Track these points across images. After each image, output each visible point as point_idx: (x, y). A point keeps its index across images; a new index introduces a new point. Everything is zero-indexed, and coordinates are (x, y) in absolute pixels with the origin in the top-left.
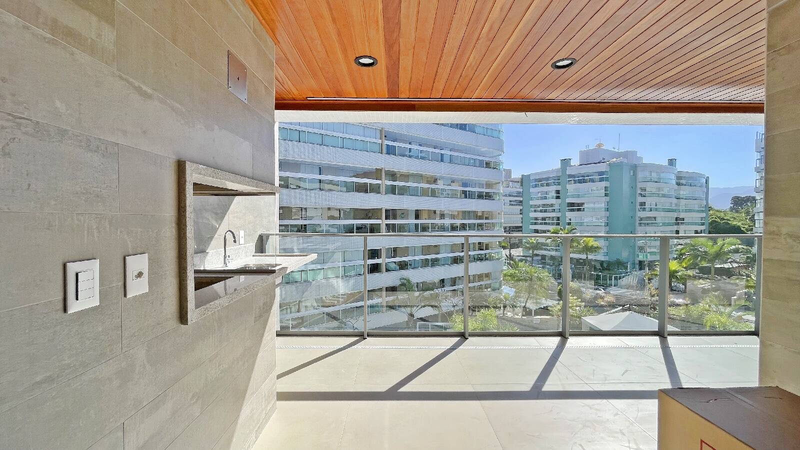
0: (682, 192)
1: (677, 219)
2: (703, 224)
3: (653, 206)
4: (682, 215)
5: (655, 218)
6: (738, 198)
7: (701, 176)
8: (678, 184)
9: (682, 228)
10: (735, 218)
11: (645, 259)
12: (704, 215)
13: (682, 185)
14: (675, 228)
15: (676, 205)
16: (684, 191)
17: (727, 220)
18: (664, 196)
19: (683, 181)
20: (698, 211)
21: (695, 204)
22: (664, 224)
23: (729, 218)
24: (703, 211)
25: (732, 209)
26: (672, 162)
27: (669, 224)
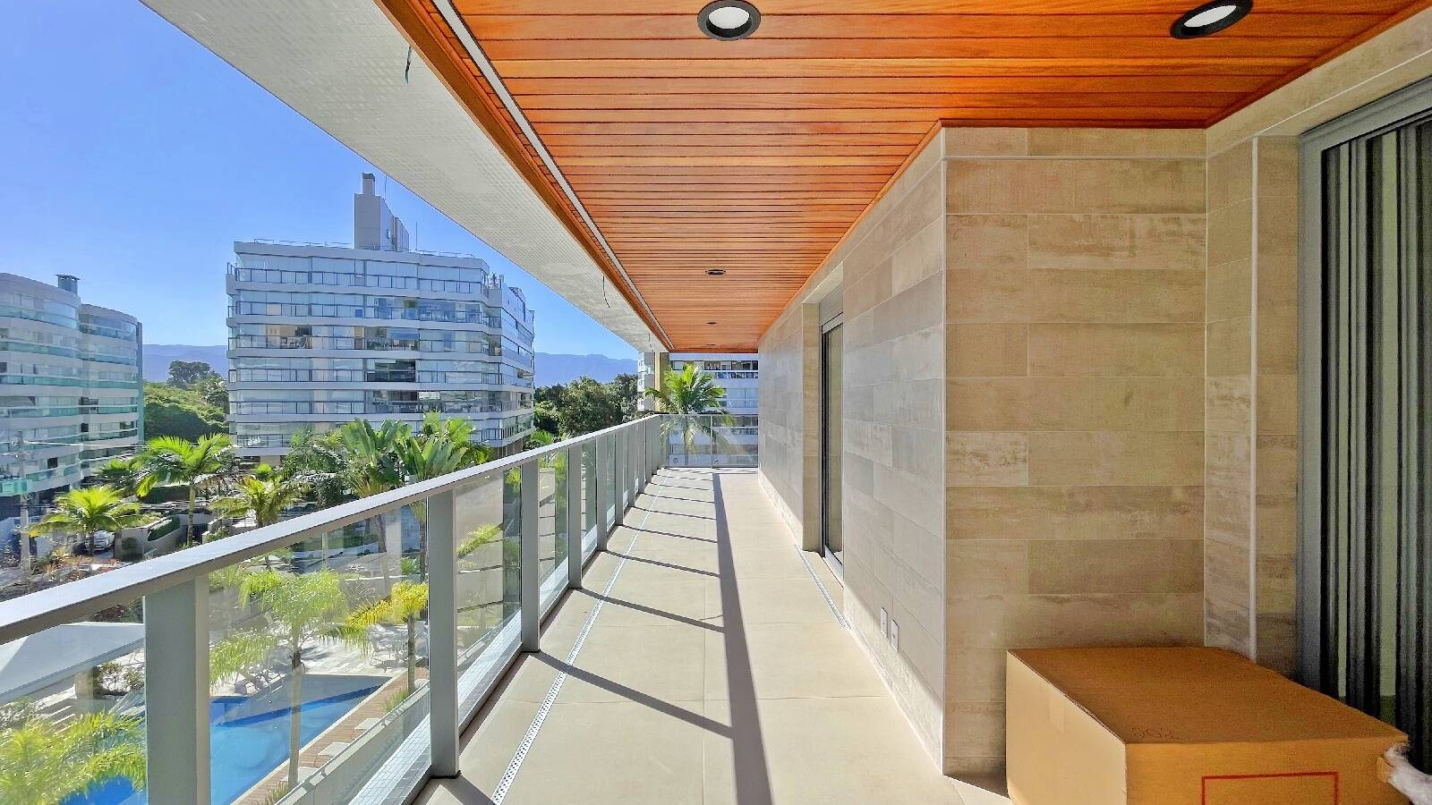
0: (91, 347)
1: (82, 401)
2: (134, 410)
3: (28, 374)
4: (93, 394)
5: (32, 399)
6: (180, 364)
7: (128, 319)
8: (84, 330)
9: (93, 420)
10: (186, 399)
11: (20, 492)
12: (135, 393)
13: (93, 332)
14: (81, 419)
15: (80, 372)
16: (95, 346)
17: (174, 401)
18: (53, 351)
19: (93, 326)
20: (125, 386)
21: (118, 373)
22: (54, 413)
23: (177, 399)
24: (131, 387)
25: (172, 383)
26: (68, 282)
27: (65, 412)
